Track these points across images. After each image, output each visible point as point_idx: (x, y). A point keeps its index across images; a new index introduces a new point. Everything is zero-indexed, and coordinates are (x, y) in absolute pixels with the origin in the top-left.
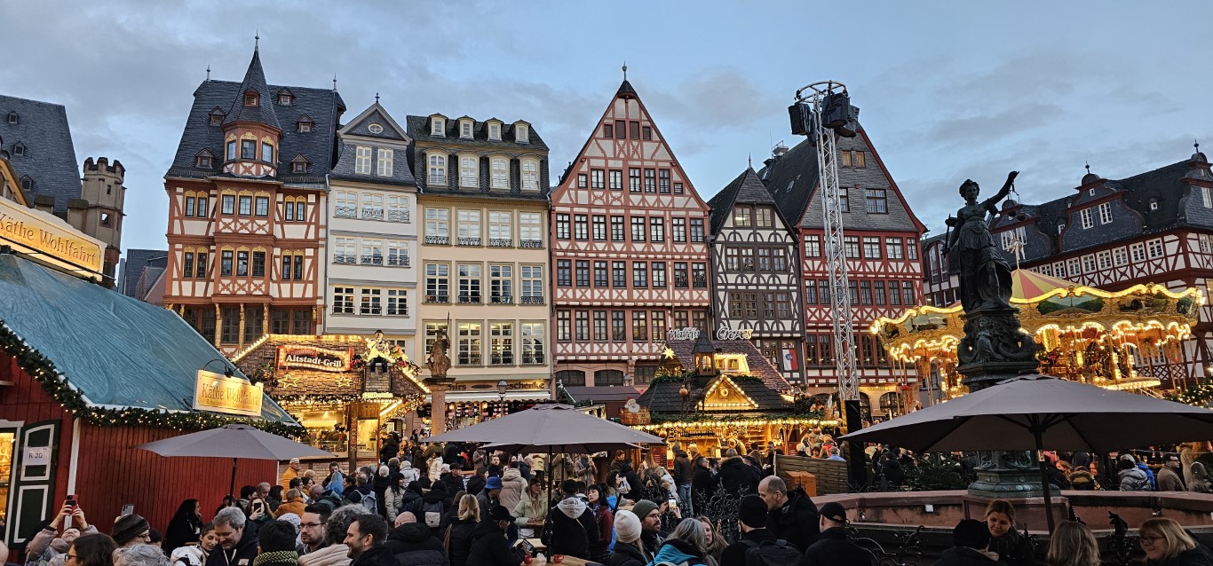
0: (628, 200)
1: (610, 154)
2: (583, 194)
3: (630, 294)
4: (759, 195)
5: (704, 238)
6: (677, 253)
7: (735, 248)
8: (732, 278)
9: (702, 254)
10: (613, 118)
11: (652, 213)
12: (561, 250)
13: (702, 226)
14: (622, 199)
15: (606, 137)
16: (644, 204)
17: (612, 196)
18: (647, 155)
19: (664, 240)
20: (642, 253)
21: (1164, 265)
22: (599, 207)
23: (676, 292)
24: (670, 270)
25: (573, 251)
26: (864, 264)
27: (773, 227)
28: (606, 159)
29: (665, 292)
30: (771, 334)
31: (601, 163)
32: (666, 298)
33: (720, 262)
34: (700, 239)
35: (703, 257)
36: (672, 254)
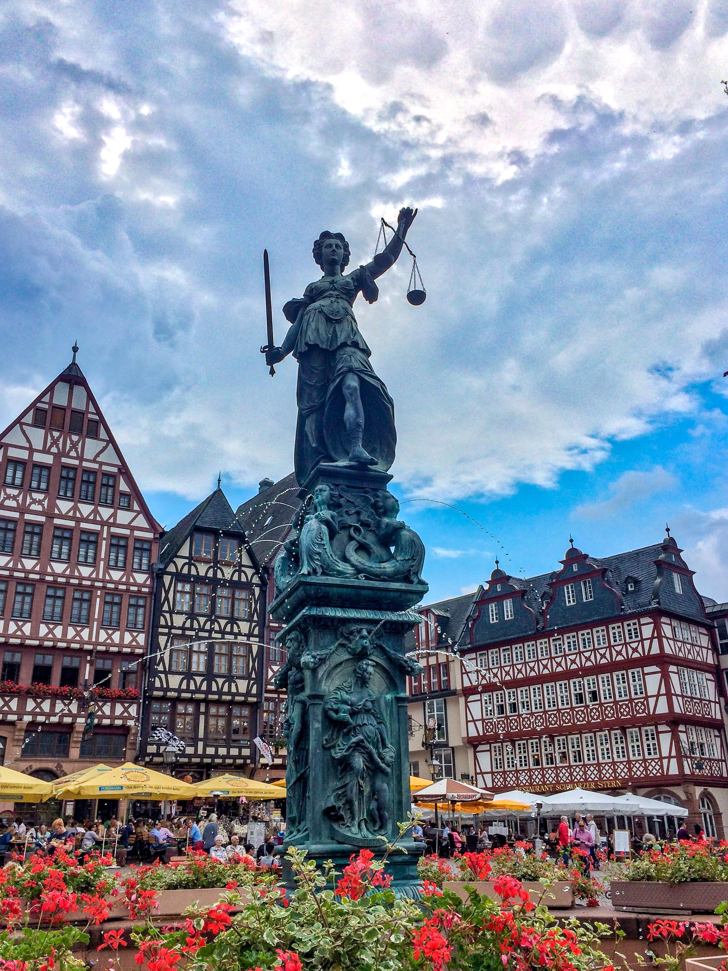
0: (53, 505)
1: (38, 444)
5: (150, 566)
6: (111, 581)
7: (189, 582)
9: (144, 585)
10: (50, 403)
11: (83, 525)
13: (149, 550)
14: (46, 503)
15: (36, 424)
16: (75, 513)
17: (31, 498)
18: (89, 454)
19: (95, 563)
20: (62, 575)
21: (640, 649)
22: (9, 509)
23: (102, 632)
24: (97, 602)
27: (238, 563)
28: (31, 450)
29: (87, 631)
30: (220, 697)
31: (23, 455)
32: (86, 638)
33: (166, 598)
34: (144, 567)
35: (145, 590)
36: (102, 581)
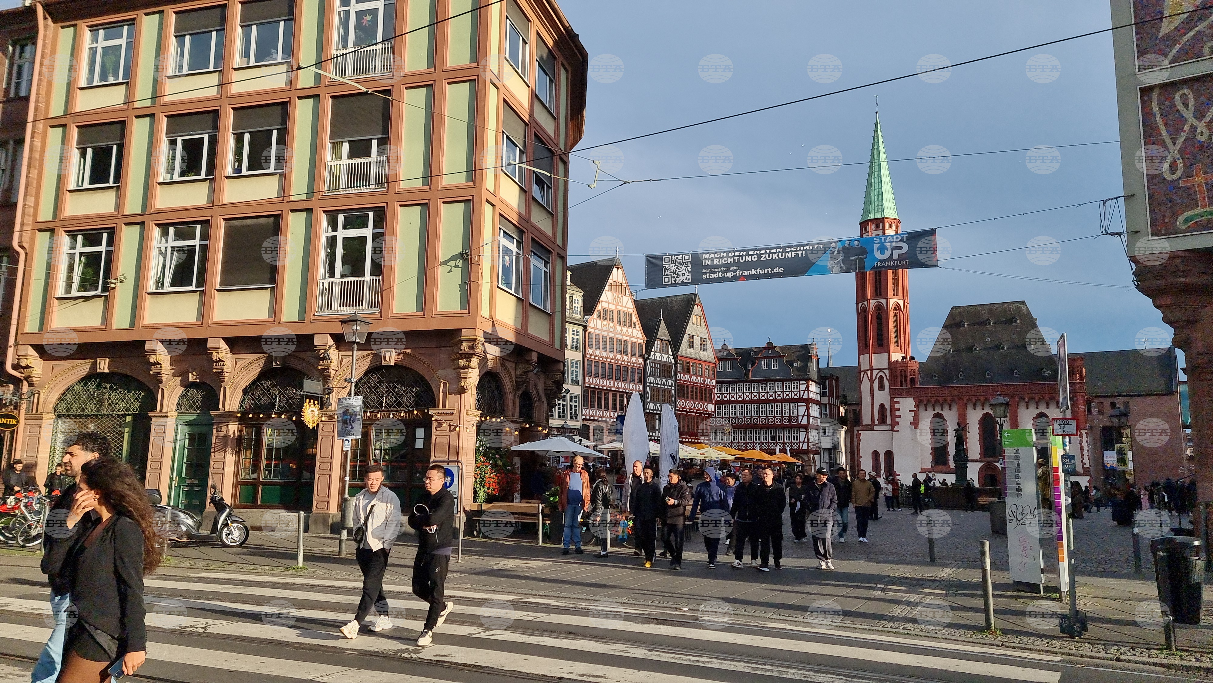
1: (610, 301)
2: (599, 322)
3: (614, 384)
4: (665, 335)
6: (633, 363)
7: (654, 363)
8: (652, 380)
9: (641, 364)
10: (612, 279)
11: (624, 338)
12: (589, 354)
13: (642, 348)
15: (609, 290)
17: (610, 325)
19: (627, 354)
20: (620, 360)
21: (798, 395)
22: (605, 331)
24: (629, 371)
25: (594, 355)
26: (697, 378)
27: (668, 354)
28: (609, 303)
29: (627, 384)
31: (605, 305)
32: (627, 387)
33: (648, 371)
35: (642, 366)
36: (631, 363)
